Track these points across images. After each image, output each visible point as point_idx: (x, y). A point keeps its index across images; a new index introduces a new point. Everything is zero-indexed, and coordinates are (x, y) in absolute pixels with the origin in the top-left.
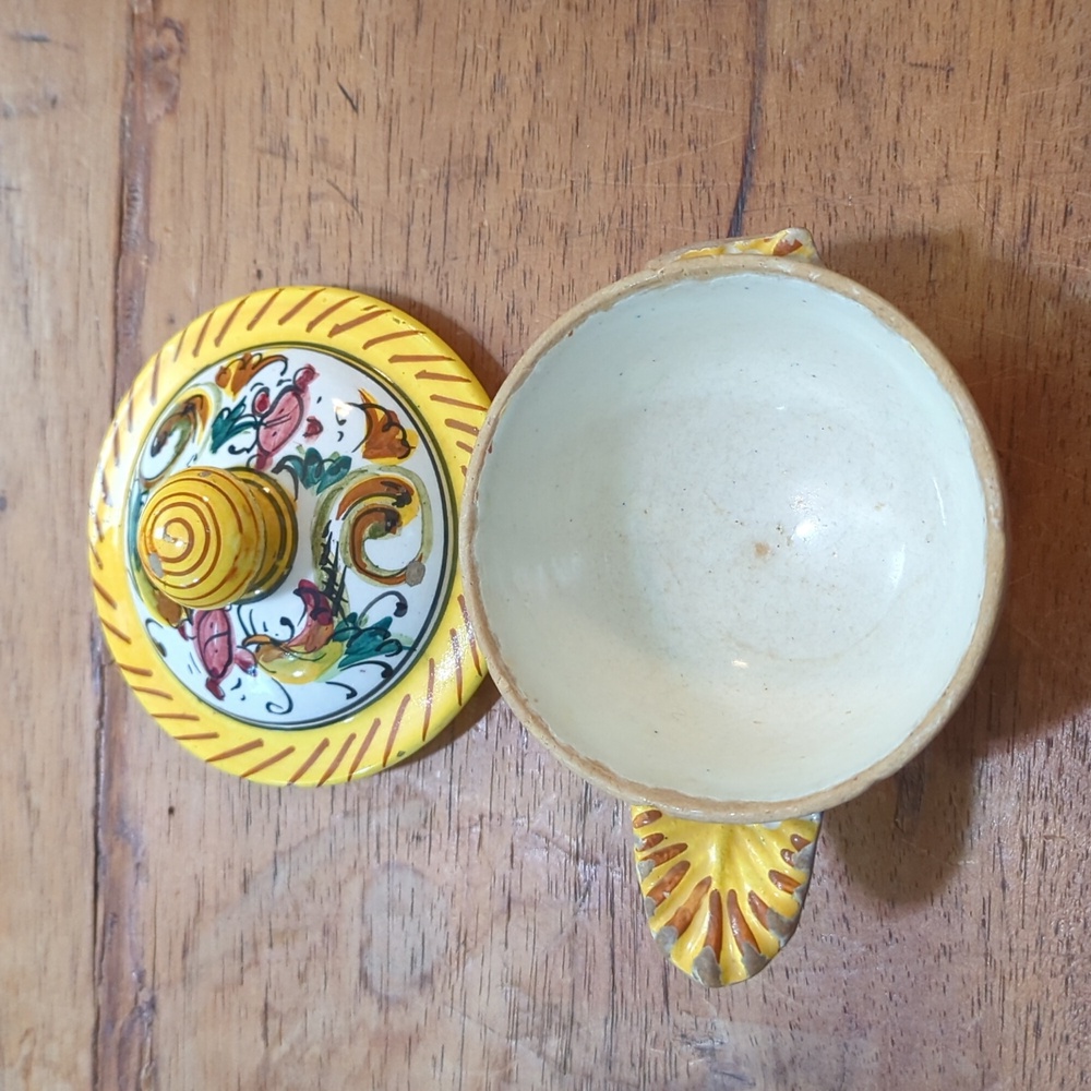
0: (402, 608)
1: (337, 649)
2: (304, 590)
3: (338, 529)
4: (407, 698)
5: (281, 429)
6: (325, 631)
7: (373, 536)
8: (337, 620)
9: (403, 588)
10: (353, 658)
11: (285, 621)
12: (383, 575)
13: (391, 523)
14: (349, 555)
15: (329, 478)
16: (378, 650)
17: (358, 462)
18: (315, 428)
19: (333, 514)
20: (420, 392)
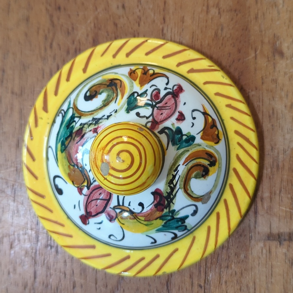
0: (195, 213)
1: (160, 223)
2: (156, 193)
3: (182, 169)
4: (176, 250)
5: (165, 112)
6: (158, 214)
7: (196, 177)
8: (166, 211)
9: (199, 204)
10: (165, 228)
11: (141, 204)
12: (194, 196)
13: (205, 173)
14: (183, 183)
15: (184, 144)
16: (177, 228)
17: (198, 140)
18: (181, 117)
19: (181, 162)
20: (227, 114)
